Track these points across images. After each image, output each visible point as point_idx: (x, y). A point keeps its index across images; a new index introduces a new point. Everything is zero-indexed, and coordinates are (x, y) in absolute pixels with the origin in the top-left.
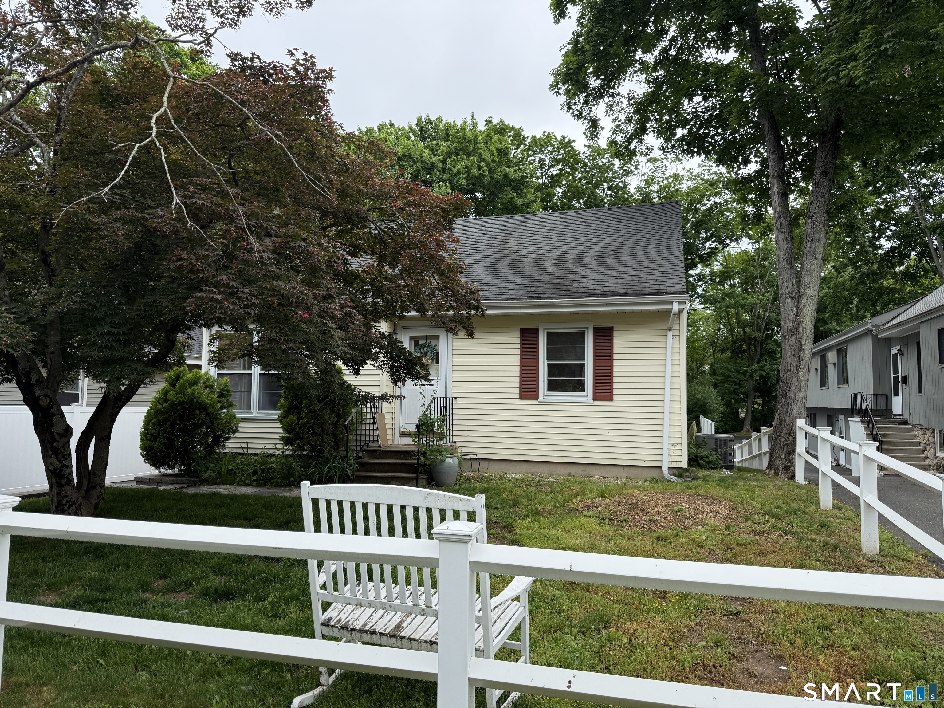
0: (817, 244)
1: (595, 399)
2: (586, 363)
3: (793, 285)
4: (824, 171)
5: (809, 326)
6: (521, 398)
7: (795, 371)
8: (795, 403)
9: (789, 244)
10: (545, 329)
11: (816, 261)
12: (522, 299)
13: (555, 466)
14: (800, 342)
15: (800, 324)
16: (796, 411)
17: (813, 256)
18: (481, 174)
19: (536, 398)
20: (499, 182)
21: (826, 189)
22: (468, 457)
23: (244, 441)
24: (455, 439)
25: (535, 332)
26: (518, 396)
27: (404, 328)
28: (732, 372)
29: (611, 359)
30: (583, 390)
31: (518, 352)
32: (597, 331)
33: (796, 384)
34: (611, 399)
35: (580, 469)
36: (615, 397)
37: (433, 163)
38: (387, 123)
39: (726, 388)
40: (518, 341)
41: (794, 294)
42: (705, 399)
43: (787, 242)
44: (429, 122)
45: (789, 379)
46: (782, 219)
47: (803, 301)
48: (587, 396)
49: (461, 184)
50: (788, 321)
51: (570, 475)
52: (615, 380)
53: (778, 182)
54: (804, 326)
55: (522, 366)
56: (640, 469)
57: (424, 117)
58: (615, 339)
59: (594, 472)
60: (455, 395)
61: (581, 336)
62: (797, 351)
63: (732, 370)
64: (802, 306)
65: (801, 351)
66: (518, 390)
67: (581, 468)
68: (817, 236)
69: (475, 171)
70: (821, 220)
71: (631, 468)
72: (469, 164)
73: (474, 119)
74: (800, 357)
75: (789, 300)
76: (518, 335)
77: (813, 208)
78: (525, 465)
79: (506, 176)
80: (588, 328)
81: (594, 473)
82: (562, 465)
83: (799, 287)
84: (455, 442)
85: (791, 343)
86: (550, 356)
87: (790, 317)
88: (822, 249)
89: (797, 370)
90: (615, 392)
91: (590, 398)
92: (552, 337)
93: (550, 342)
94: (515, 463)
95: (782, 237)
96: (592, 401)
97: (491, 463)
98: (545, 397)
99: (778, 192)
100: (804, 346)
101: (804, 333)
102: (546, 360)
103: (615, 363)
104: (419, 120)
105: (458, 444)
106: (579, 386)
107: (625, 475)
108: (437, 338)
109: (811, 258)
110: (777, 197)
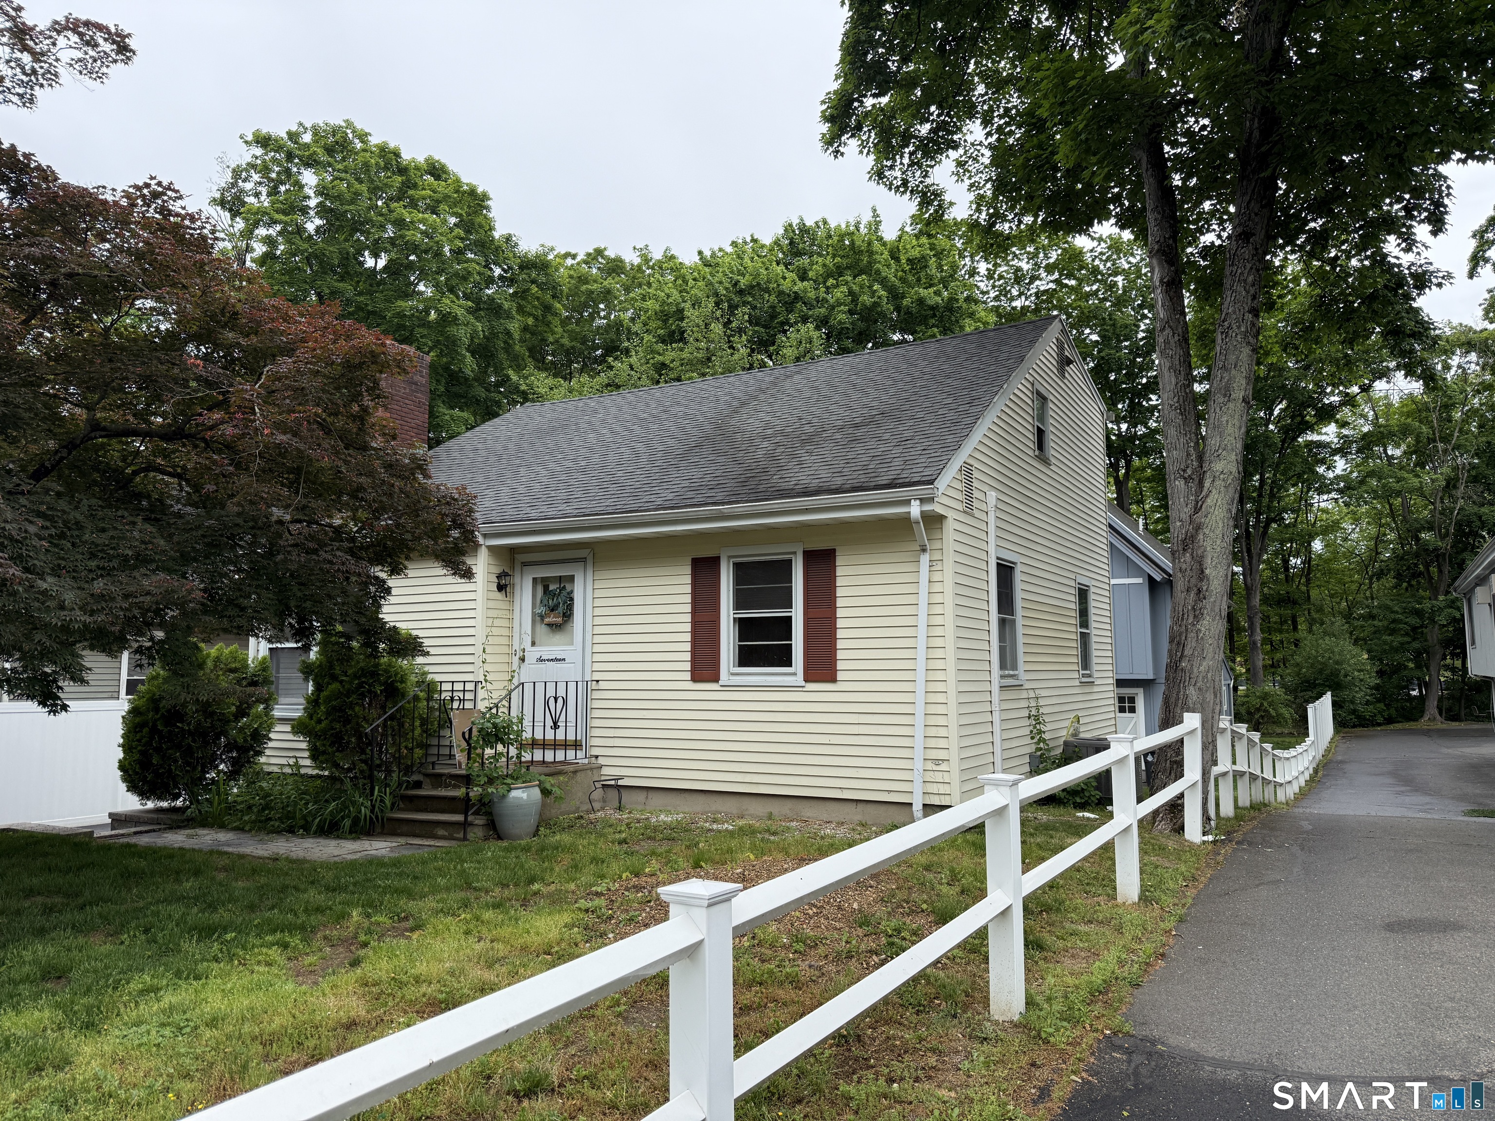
0: (1233, 372)
1: (806, 680)
2: (793, 614)
3: (1188, 455)
4: (1244, 233)
5: (1219, 531)
6: (694, 679)
7: (1191, 620)
8: (1193, 681)
9: (1181, 377)
10: (730, 557)
11: (1231, 405)
12: (678, 508)
13: (746, 801)
14: (1201, 564)
15: (1198, 528)
16: (1195, 698)
17: (1225, 395)
18: (875, 302)
19: (716, 679)
20: (911, 313)
21: (1249, 266)
22: (613, 783)
23: (291, 754)
24: (595, 752)
25: (714, 563)
26: (688, 676)
27: (525, 564)
28: (1397, 612)
29: (833, 607)
30: (790, 665)
31: (688, 599)
32: (810, 557)
33: (1194, 644)
34: (833, 680)
35: (786, 808)
36: (840, 676)
37: (795, 293)
38: (748, 239)
39: (1385, 643)
40: (688, 579)
41: (1189, 471)
42: (1337, 663)
43: (1177, 373)
44: (804, 230)
45: (1180, 635)
46: (1168, 331)
47: (1207, 484)
48: (795, 674)
49: (840, 322)
50: (1178, 524)
51: (770, 817)
52: (840, 644)
53: (1160, 263)
54: (1207, 531)
55: (695, 623)
56: (883, 808)
57: (795, 222)
58: (839, 571)
59: (809, 811)
60: (596, 676)
61: (786, 566)
62: (1194, 581)
63: (1396, 608)
64: (1204, 493)
65: (1201, 580)
66: (688, 666)
67: (789, 804)
68: (1232, 358)
69: (866, 299)
70: (1239, 327)
71: (869, 806)
72: (855, 288)
73: (878, 216)
74: (1199, 591)
75: (1180, 484)
76: (688, 570)
77: (1225, 305)
78: (701, 798)
79: (921, 301)
80: (795, 553)
81: (808, 814)
82: (760, 799)
83: (1201, 458)
84: (597, 757)
85: (1184, 566)
86: (740, 603)
87: (1183, 516)
88: (1244, 382)
89: (1195, 617)
90: (840, 665)
91: (799, 679)
92: (742, 571)
93: (739, 580)
94: (686, 795)
95: (1168, 364)
96: (803, 683)
97: (651, 794)
98: (731, 678)
99: (1161, 281)
100: (1207, 572)
101: (1208, 544)
102: (732, 612)
103: (840, 613)
104: (789, 228)
105: (601, 761)
106: (783, 658)
107: (858, 818)
108: (571, 579)
109: (1221, 400)
110: (1159, 291)
